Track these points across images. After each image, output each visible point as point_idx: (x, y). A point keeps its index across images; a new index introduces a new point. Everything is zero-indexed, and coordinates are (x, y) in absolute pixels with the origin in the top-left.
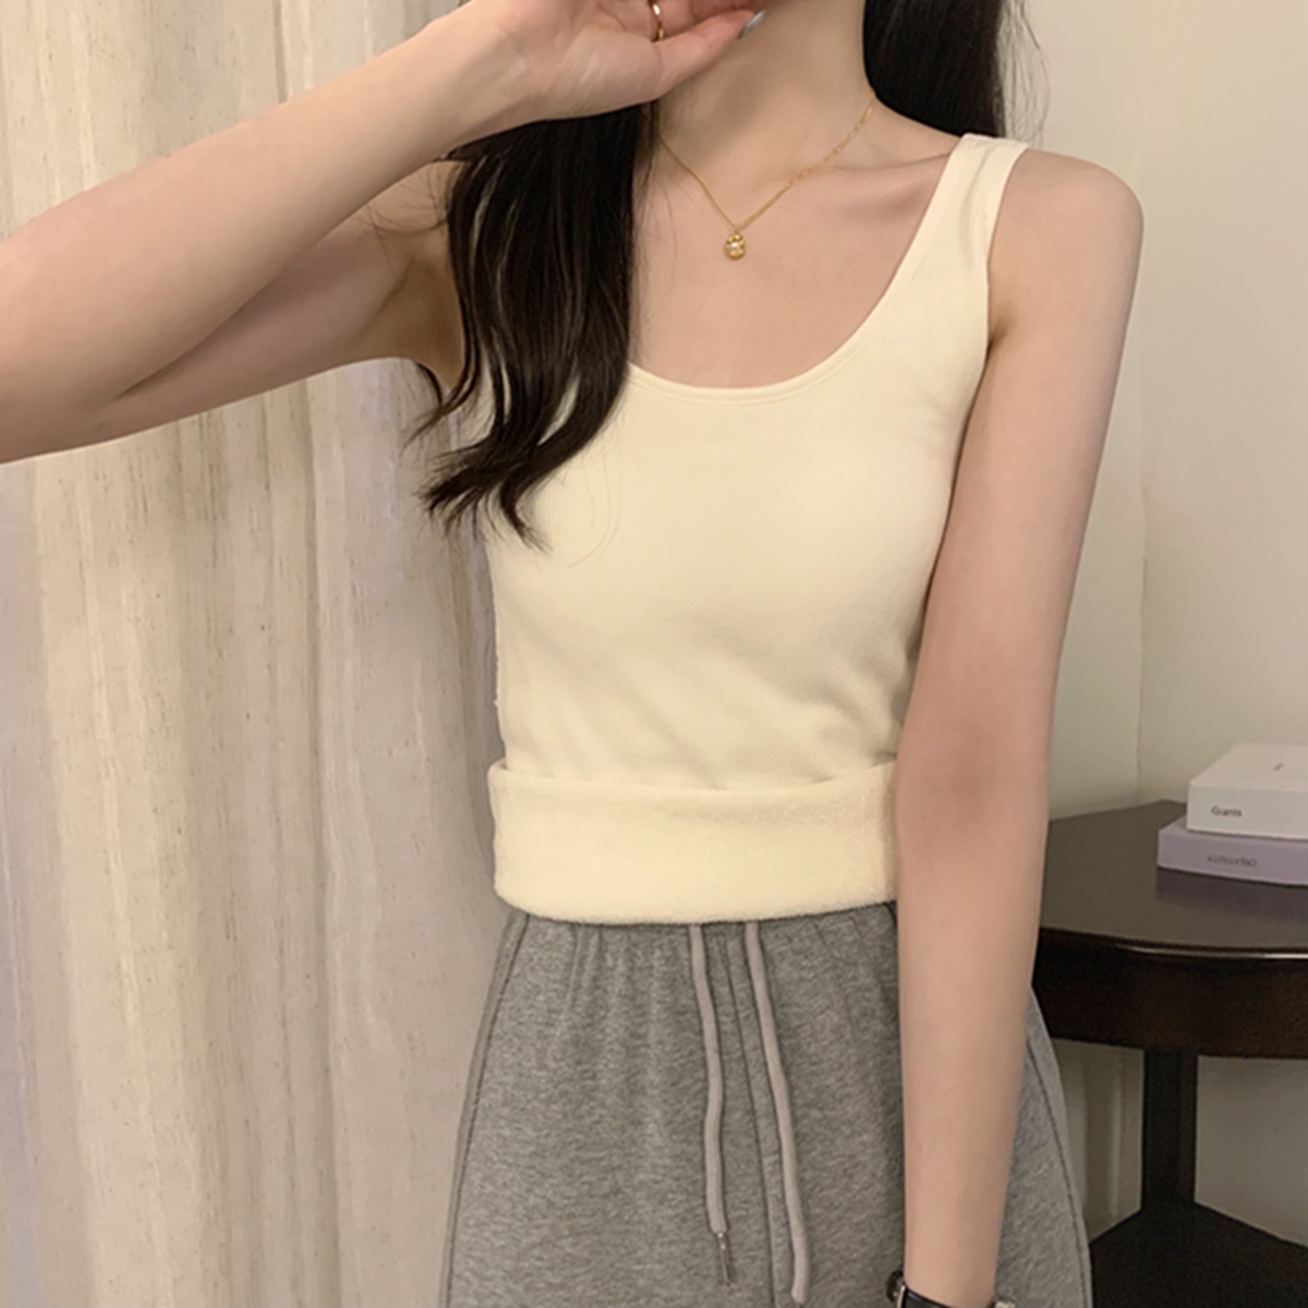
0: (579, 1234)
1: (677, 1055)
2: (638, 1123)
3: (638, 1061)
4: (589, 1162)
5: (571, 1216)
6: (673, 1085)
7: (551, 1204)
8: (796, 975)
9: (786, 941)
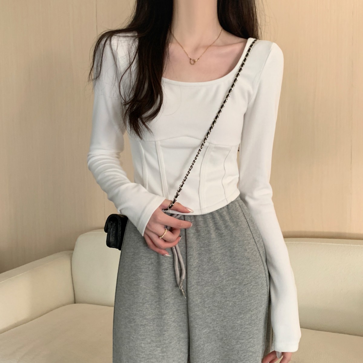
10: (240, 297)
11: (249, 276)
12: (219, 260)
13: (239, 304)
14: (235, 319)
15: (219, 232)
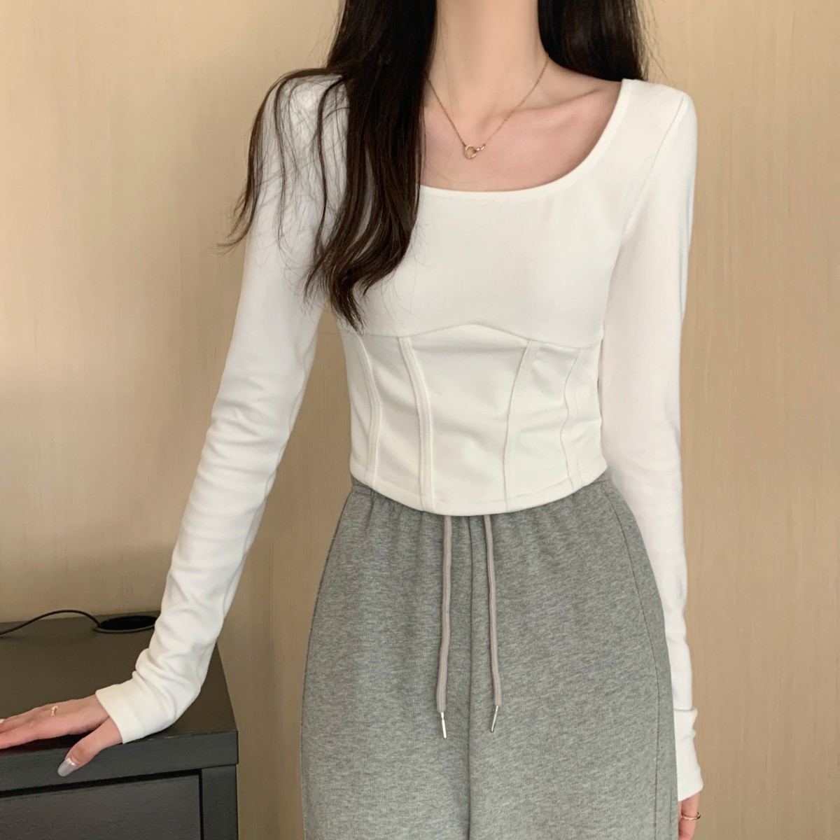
10: (594, 726)
11: (619, 672)
12: (549, 631)
13: (590, 742)
14: (580, 778)
15: (550, 558)
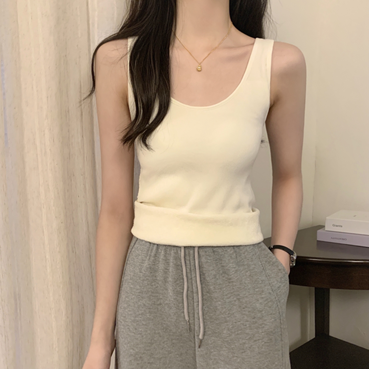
0: (151, 313)
1: (176, 276)
2: (167, 290)
3: (167, 275)
4: (155, 296)
5: (150, 309)
6: (175, 282)
7: (144, 305)
8: (206, 261)
9: (204, 252)
